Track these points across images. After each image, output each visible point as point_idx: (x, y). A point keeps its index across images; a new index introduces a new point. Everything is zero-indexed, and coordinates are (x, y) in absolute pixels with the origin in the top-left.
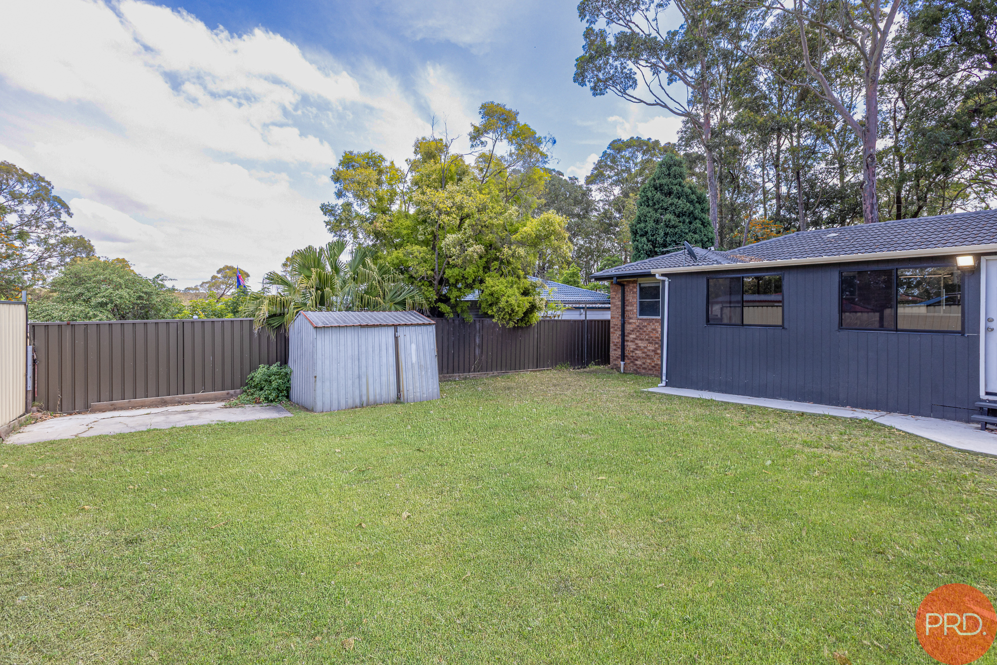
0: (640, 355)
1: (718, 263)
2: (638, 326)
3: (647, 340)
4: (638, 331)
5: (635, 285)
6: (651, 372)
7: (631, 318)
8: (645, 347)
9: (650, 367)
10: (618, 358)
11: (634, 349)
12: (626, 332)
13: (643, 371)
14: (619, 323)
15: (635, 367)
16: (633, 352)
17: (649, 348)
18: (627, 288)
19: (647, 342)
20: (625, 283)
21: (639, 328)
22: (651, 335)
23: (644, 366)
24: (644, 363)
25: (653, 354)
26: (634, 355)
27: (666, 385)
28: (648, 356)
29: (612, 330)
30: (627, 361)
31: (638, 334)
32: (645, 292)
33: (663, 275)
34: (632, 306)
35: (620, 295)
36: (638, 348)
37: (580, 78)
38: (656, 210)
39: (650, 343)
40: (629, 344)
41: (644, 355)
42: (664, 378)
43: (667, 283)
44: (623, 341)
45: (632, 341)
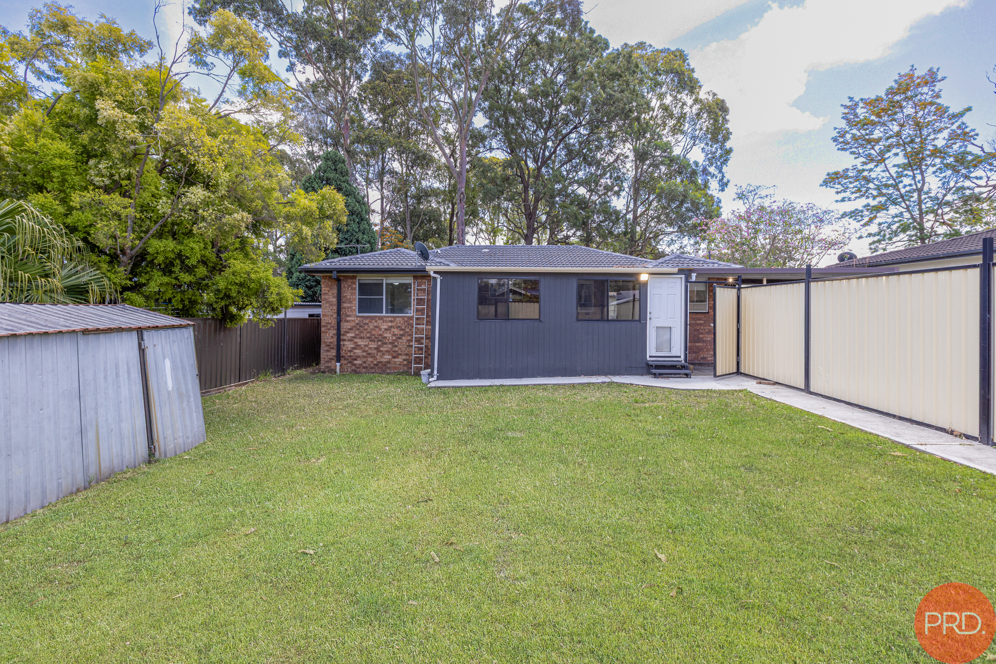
0: (360, 354)
1: (445, 265)
2: (358, 324)
3: (369, 338)
4: (358, 329)
5: (354, 281)
6: (374, 371)
7: (348, 316)
8: (366, 346)
9: (372, 365)
10: (331, 359)
11: (353, 348)
12: (342, 332)
13: (364, 370)
14: (334, 322)
15: (353, 368)
16: (350, 351)
17: (371, 346)
18: (343, 284)
19: (368, 340)
20: (342, 278)
21: (359, 326)
22: (373, 332)
23: (364, 365)
24: (365, 362)
25: (375, 351)
26: (352, 354)
27: (438, 379)
28: (369, 354)
29: (323, 329)
30: (343, 361)
31: (357, 332)
32: (364, 289)
33: (435, 272)
34: (351, 302)
35: (335, 291)
36: (357, 346)
39: (371, 341)
40: (346, 343)
41: (365, 354)
42: (435, 372)
43: (439, 281)
44: (339, 340)
45: (349, 340)
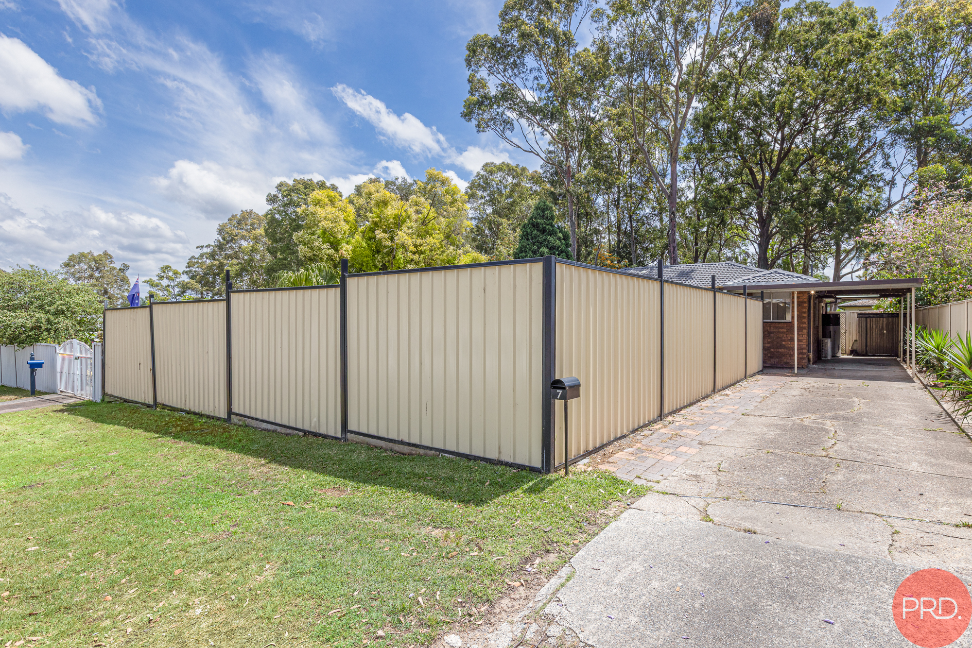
37: (467, 115)
38: (534, 244)
